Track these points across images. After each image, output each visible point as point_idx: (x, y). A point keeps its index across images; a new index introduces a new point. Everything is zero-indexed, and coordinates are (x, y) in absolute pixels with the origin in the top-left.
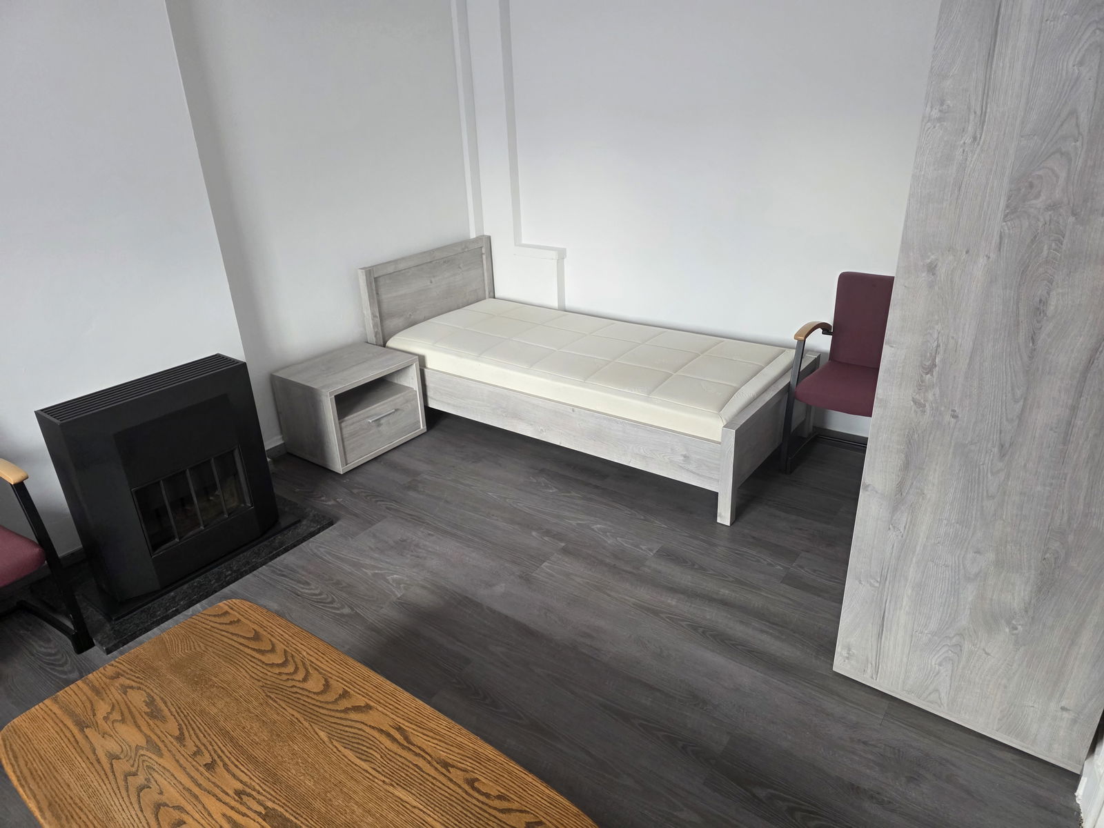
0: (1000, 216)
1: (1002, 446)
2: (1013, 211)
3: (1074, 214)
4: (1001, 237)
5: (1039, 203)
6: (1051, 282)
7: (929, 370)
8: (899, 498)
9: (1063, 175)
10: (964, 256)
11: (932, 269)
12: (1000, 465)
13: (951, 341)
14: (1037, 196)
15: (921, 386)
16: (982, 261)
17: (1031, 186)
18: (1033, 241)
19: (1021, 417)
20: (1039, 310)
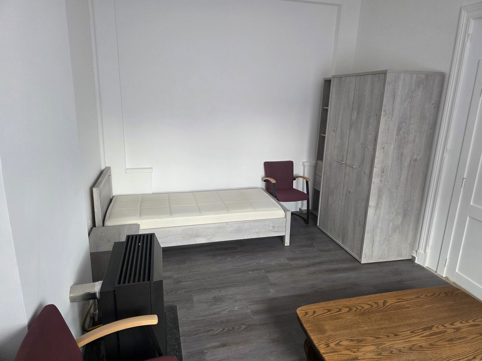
0: (395, 135)
1: (396, 186)
2: (398, 134)
3: (407, 134)
4: (396, 140)
5: (401, 132)
6: (404, 148)
7: (383, 172)
8: (377, 206)
9: (405, 126)
10: (389, 145)
11: (383, 148)
12: (396, 191)
13: (387, 164)
14: (401, 131)
15: (382, 176)
16: (393, 145)
17: (400, 129)
18: (401, 140)
19: (399, 178)
20: (402, 155)
